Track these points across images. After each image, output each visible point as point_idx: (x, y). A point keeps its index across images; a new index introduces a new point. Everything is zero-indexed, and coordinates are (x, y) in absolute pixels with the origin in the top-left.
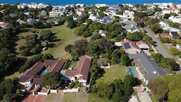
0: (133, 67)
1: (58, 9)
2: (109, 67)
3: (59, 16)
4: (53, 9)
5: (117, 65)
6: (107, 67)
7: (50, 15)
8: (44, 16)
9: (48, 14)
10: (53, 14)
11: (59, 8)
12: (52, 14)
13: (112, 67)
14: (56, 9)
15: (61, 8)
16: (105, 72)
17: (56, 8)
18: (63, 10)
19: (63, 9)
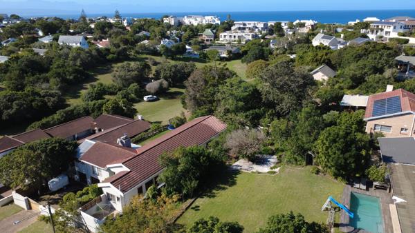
0: (379, 193)
1: (244, 29)
2: (265, 169)
3: (240, 41)
4: (233, 28)
5: (303, 170)
6: (257, 168)
7: (221, 39)
8: (207, 40)
9: (216, 37)
10: (227, 38)
11: (248, 26)
12: (225, 36)
13: (277, 170)
14: (239, 28)
15: (251, 26)
16: (234, 183)
17: (242, 26)
18: (257, 30)
19: (257, 28)
